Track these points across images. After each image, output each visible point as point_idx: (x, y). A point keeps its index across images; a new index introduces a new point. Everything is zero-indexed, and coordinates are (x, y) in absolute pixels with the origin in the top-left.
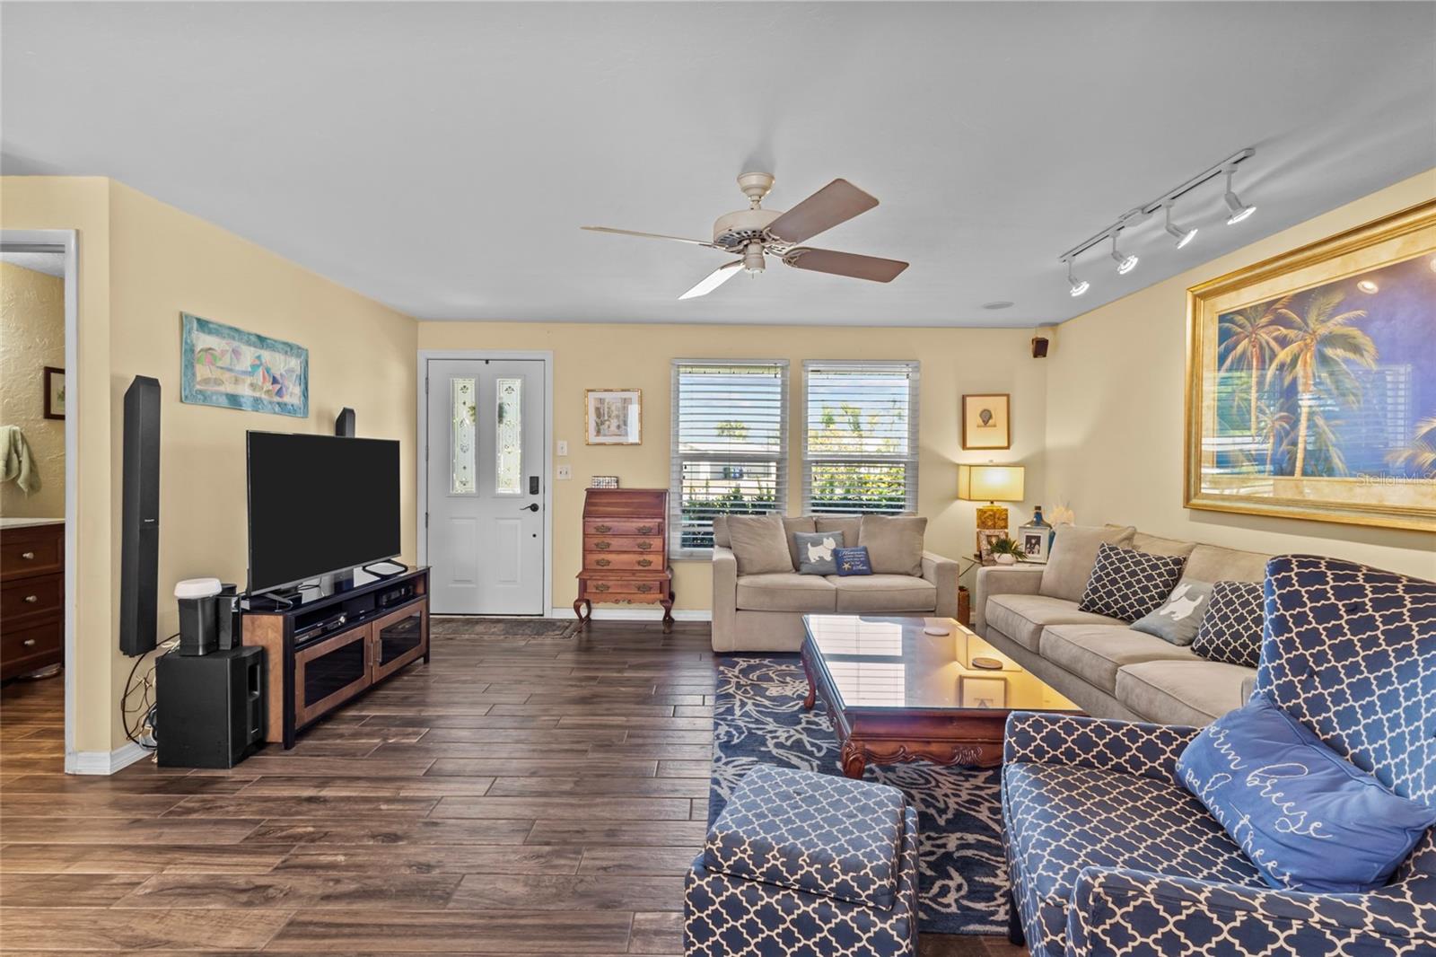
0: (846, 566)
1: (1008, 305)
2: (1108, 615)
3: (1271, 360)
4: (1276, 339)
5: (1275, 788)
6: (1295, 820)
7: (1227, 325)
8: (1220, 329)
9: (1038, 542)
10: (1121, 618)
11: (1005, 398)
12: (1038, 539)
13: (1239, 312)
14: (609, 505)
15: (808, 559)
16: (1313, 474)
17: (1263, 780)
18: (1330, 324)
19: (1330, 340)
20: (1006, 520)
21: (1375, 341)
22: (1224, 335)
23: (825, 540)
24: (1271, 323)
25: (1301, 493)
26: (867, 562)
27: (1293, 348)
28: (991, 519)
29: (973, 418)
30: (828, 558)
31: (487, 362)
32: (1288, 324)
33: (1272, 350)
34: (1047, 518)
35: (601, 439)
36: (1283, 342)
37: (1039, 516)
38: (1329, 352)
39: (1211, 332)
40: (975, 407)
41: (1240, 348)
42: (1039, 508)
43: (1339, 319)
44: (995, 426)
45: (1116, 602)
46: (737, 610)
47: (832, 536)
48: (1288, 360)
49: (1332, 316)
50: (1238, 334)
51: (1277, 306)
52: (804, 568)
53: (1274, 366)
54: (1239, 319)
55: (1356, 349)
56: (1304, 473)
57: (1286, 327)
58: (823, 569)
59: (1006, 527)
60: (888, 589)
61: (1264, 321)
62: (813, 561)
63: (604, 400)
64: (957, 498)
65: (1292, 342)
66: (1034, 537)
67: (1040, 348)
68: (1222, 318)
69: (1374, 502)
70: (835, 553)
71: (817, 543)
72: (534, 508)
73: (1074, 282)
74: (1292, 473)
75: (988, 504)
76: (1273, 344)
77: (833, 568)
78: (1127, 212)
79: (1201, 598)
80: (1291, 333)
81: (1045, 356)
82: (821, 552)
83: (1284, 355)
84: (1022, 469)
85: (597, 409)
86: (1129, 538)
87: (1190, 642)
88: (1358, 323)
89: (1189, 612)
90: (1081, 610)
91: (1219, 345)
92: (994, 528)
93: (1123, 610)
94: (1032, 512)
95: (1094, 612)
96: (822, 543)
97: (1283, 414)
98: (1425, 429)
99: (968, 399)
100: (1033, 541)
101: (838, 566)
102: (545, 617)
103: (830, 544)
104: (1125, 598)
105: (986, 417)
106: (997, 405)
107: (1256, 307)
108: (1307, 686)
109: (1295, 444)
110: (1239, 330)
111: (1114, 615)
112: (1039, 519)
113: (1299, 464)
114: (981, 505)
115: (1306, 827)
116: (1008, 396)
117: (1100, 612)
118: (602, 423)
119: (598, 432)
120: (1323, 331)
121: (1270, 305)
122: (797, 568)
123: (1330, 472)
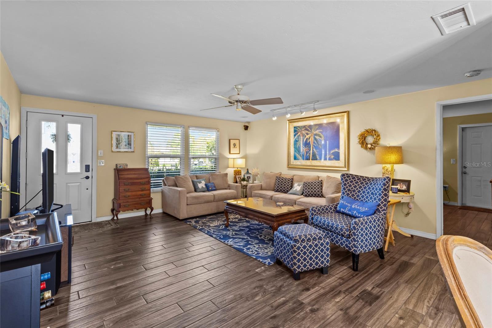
0: (210, 188)
1: (247, 117)
2: (281, 192)
3: (305, 137)
4: (306, 133)
5: (357, 206)
6: (363, 209)
7: (295, 129)
8: (294, 130)
9: (250, 178)
10: (284, 192)
11: (238, 140)
12: (250, 177)
13: (298, 127)
14: (128, 174)
15: (199, 187)
16: (313, 160)
17: (355, 206)
18: (316, 132)
19: (316, 135)
20: (241, 173)
21: (324, 135)
22: (295, 131)
23: (202, 181)
24: (305, 130)
25: (312, 164)
26: (215, 187)
27: (309, 135)
28: (237, 173)
29: (232, 146)
30: (204, 187)
31: (63, 116)
32: (308, 130)
33: (305, 135)
34: (250, 172)
35: (118, 150)
36: (307, 134)
37: (248, 171)
38: (316, 137)
39: (292, 130)
40: (232, 142)
41: (298, 134)
42: (248, 169)
43: (317, 131)
44: (236, 148)
45: (283, 189)
46: (187, 205)
47: (203, 180)
48: (308, 138)
49: (316, 130)
50: (298, 131)
51: (306, 127)
52: (198, 190)
53: (306, 138)
54: (298, 128)
55: (321, 137)
56: (312, 160)
57: (308, 131)
58: (203, 190)
59: (241, 175)
60: (221, 194)
61: (303, 129)
62: (200, 188)
63: (120, 135)
64: (228, 167)
65: (309, 134)
66: (249, 177)
67: (246, 128)
68: (295, 127)
69: (324, 165)
70: (206, 185)
71: (200, 183)
72: (87, 178)
73: (274, 116)
74: (310, 160)
75: (237, 169)
76: (305, 134)
77: (206, 189)
78: (291, 105)
79: (301, 186)
80: (309, 132)
81: (247, 130)
82: (202, 185)
83: (307, 137)
84: (245, 159)
85: (117, 139)
86: (280, 175)
87: (302, 194)
88: (320, 132)
89: (300, 189)
90: (275, 192)
91: (294, 133)
92: (239, 175)
93: (284, 190)
94: (246, 170)
95: (278, 192)
96: (201, 182)
97: (307, 148)
98: (332, 152)
99: (231, 140)
100: (249, 178)
101: (208, 189)
102: (93, 222)
103: (203, 182)
104: (284, 188)
105: (235, 145)
106: (237, 142)
107: (302, 126)
108: (351, 193)
109: (310, 154)
110: (298, 130)
111: (282, 192)
112: (248, 172)
113: (311, 158)
114: (235, 169)
115: (365, 209)
116: (239, 140)
117: (279, 192)
118: (119, 144)
119: (117, 147)
120: (315, 133)
121: (305, 126)
122: (196, 191)
123: (316, 159)
